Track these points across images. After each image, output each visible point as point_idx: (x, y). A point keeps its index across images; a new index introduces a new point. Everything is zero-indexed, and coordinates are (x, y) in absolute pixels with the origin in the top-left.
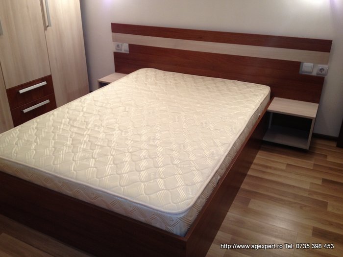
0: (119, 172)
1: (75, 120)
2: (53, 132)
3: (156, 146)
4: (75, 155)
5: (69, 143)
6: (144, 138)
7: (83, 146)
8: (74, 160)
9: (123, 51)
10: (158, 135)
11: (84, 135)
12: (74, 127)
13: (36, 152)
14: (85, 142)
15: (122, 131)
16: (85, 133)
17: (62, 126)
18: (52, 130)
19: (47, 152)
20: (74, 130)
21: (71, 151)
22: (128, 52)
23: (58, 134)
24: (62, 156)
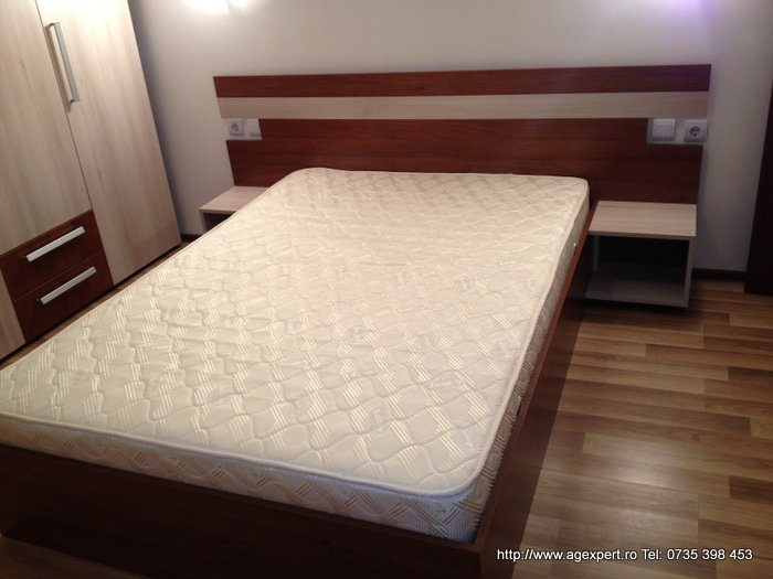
0: (303, 418)
1: (174, 311)
2: (132, 345)
3: (370, 347)
4: (194, 391)
5: (174, 365)
6: (339, 332)
7: (208, 369)
8: (195, 405)
9: (247, 137)
10: (368, 322)
11: (202, 342)
12: (176, 325)
13: (104, 396)
14: (210, 358)
15: (286, 323)
16: (205, 337)
17: (149, 329)
18: (128, 340)
19: (131, 392)
20: (178, 332)
21: (183, 383)
22: (260, 138)
23: (144, 349)
24: (166, 399)
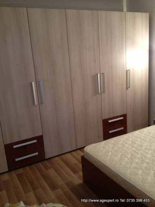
1: (135, 143)
2: (121, 148)
4: (131, 164)
5: (129, 156)
8: (130, 168)
12: (134, 147)
14: (138, 158)
16: (139, 152)
17: (127, 145)
19: (116, 159)
21: (129, 162)
23: (124, 150)
24: (124, 163)
